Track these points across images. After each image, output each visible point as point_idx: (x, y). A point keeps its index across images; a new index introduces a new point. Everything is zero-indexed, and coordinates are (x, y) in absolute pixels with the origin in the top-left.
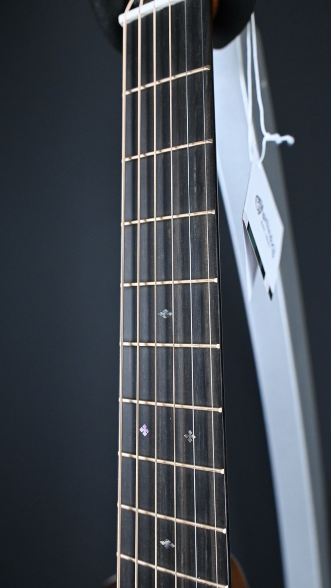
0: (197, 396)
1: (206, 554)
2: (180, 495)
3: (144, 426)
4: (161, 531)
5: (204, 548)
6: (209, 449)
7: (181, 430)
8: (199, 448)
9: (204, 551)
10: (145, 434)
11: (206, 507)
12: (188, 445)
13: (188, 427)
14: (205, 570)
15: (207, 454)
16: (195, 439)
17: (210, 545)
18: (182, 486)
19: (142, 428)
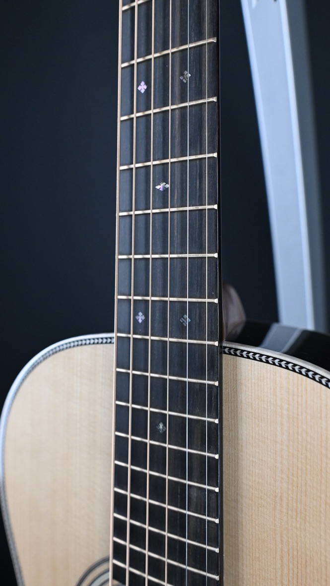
0: (193, 34)
1: (198, 183)
2: (175, 136)
3: (143, 83)
4: (157, 176)
5: (197, 177)
6: (203, 82)
7: (177, 73)
8: (194, 84)
9: (196, 181)
10: (143, 91)
11: (199, 139)
12: (183, 86)
13: (183, 68)
14: (196, 198)
15: (202, 87)
16: (190, 78)
17: (202, 172)
18: (177, 127)
19: (140, 86)
